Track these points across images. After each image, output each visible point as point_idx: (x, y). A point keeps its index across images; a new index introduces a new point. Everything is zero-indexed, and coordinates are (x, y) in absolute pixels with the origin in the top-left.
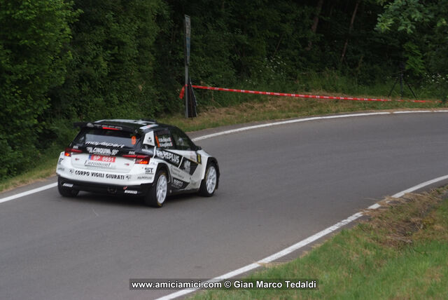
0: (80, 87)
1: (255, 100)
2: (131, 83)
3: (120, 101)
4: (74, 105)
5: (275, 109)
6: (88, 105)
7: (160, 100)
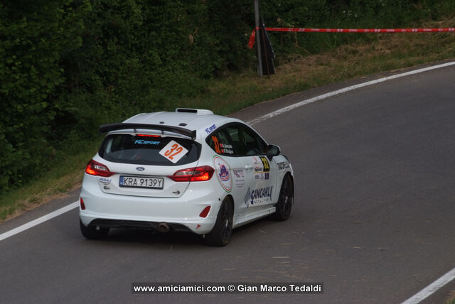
0: (104, 45)
1: (359, 40)
2: (177, 32)
3: (164, 60)
4: (97, 72)
5: (389, 51)
6: (118, 70)
7: (220, 52)
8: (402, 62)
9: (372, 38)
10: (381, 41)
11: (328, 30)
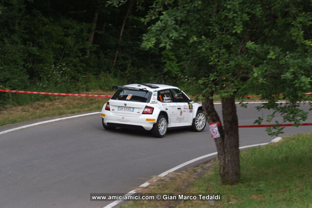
1: (46, 100)
8: (70, 111)
9: (53, 98)
10: (58, 101)
11: (29, 92)
